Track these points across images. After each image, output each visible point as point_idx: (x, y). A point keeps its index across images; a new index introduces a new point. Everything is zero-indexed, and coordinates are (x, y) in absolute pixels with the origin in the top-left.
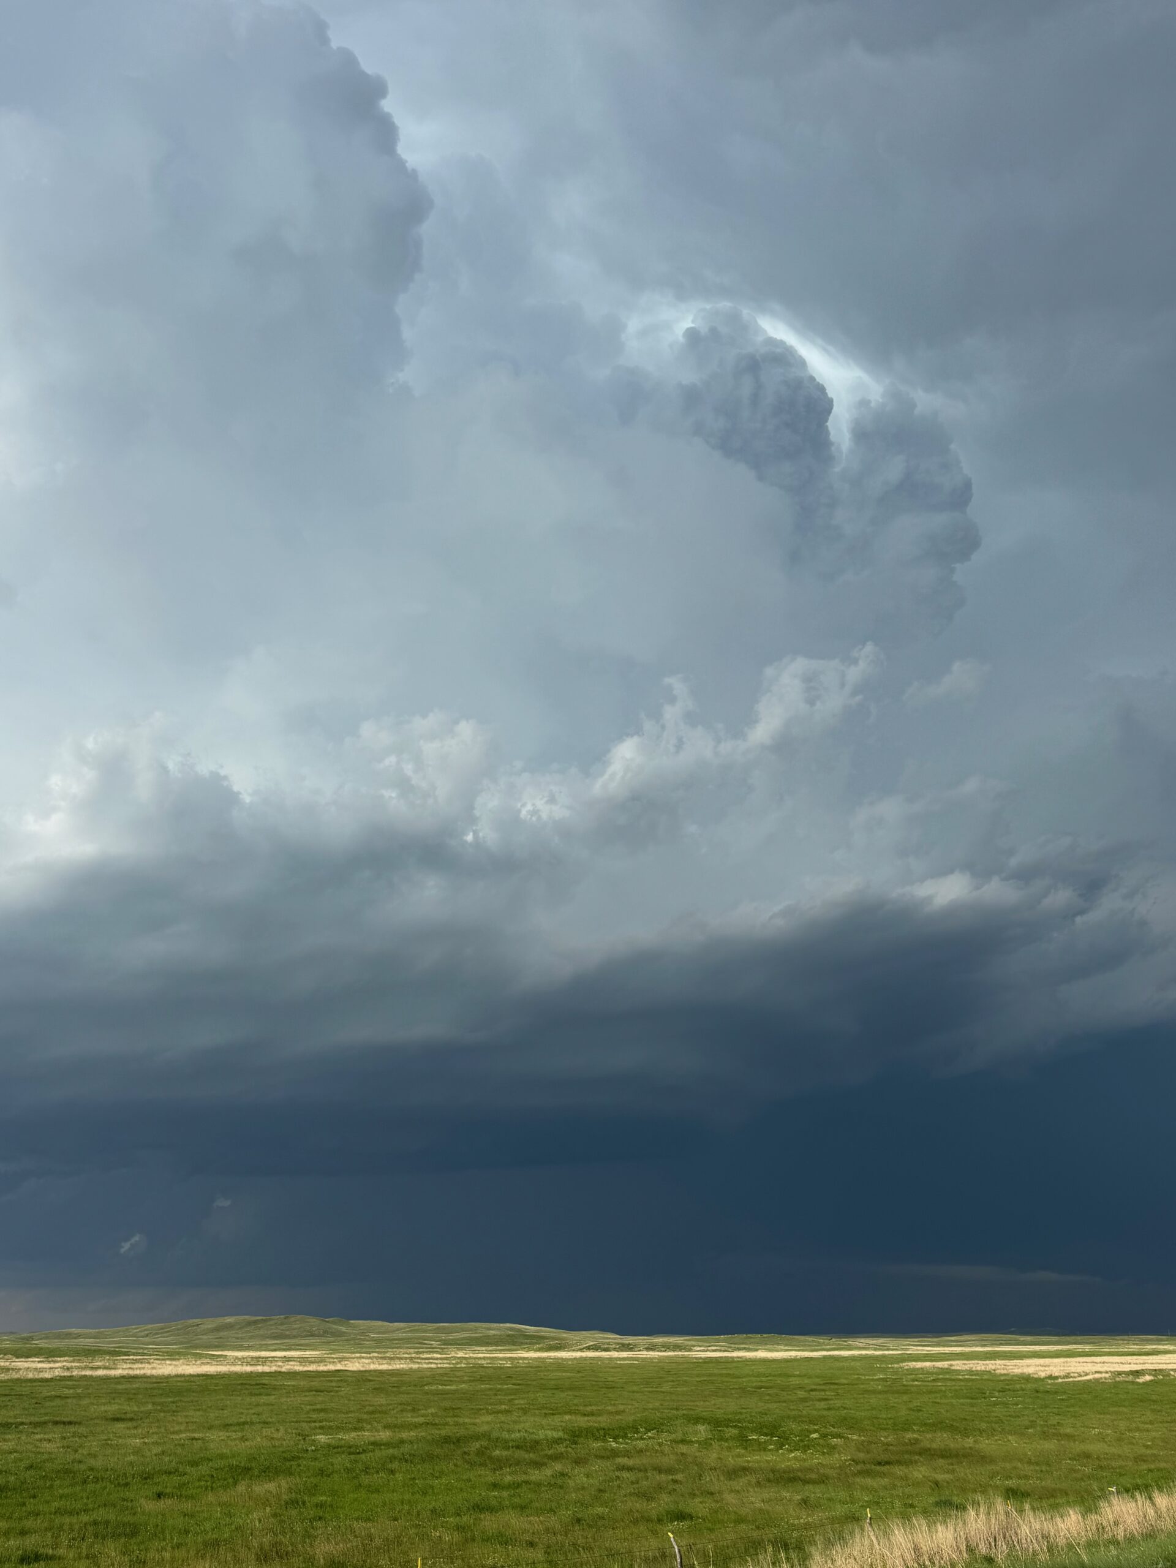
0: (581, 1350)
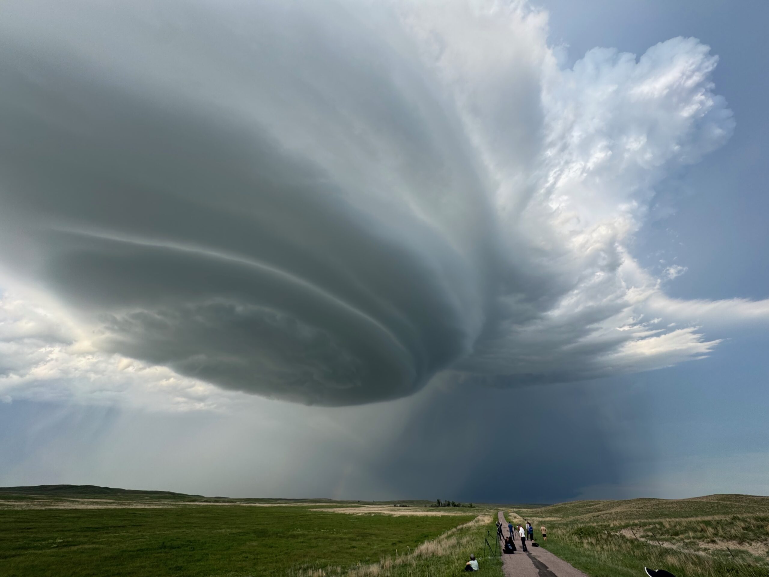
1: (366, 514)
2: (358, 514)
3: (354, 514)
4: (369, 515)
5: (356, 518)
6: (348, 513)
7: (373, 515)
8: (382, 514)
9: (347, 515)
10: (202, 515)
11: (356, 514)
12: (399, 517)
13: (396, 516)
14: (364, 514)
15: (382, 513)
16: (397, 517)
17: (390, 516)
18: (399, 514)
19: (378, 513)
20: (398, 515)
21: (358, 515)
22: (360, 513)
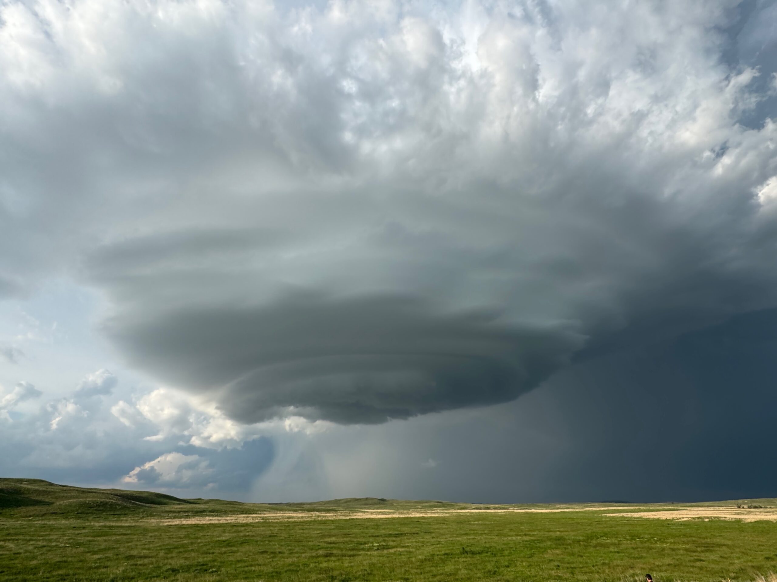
0: (472, 509)
1: (694, 518)
2: (680, 518)
3: (673, 519)
4: (700, 520)
5: (681, 524)
6: (664, 519)
7: (707, 520)
8: (721, 519)
9: (663, 520)
10: (480, 522)
11: (678, 519)
12: (755, 522)
13: (749, 521)
14: (690, 519)
15: (722, 517)
16: (751, 523)
17: (739, 521)
18: (756, 519)
19: (715, 517)
20: (753, 520)
21: (680, 520)
22: (683, 518)
